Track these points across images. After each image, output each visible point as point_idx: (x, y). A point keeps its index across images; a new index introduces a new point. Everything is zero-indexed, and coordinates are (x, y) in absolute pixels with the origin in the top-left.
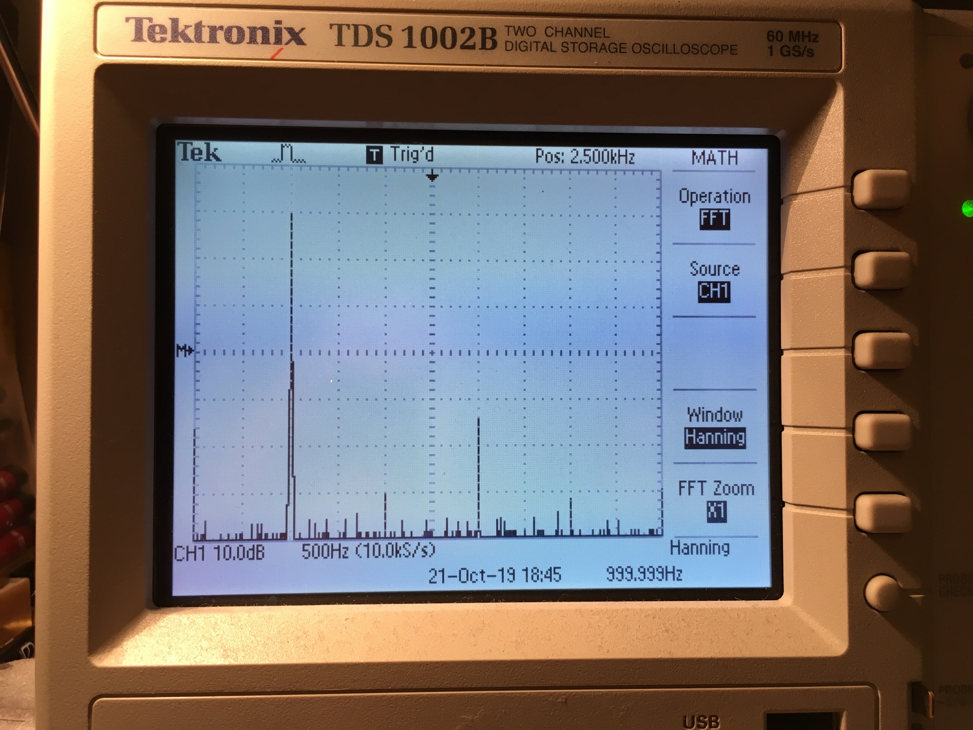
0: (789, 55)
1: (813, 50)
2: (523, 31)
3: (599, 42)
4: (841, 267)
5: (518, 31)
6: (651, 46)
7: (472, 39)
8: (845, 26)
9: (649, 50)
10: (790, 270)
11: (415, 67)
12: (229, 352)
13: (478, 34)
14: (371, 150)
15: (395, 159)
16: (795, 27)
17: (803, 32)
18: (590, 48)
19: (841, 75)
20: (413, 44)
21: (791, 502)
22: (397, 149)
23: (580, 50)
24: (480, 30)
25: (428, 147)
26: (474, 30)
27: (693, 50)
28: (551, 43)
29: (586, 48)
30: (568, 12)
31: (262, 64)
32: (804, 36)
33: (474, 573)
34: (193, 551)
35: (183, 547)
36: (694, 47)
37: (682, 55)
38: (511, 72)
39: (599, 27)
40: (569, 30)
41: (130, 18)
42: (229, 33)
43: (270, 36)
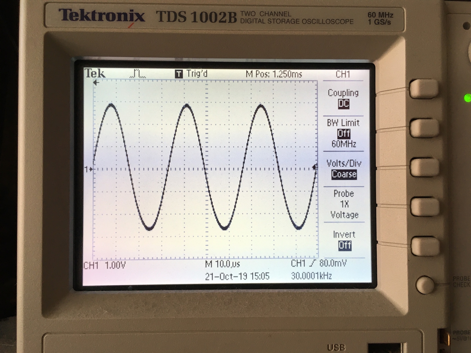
0: (379, 24)
1: (390, 21)
2: (250, 12)
3: (286, 18)
4: (405, 127)
5: (247, 14)
6: (311, 20)
7: (225, 18)
8: (406, 8)
9: (310, 22)
10: (380, 129)
11: (197, 31)
12: (110, 169)
13: (228, 15)
14: (177, 72)
15: (189, 76)
16: (382, 10)
17: (385, 13)
18: (282, 21)
19: (404, 33)
20: (196, 21)
21: (381, 241)
22: (190, 71)
23: (277, 23)
24: (229, 13)
25: (204, 70)
26: (226, 13)
27: (332, 22)
31: (124, 30)
32: (386, 15)
33: (227, 275)
34: (93, 264)
35: (88, 262)
36: (332, 20)
37: (327, 24)
38: (243, 33)
39: (286, 11)
40: (271, 13)
41: (61, 9)
42: (108, 16)
43: (128, 17)
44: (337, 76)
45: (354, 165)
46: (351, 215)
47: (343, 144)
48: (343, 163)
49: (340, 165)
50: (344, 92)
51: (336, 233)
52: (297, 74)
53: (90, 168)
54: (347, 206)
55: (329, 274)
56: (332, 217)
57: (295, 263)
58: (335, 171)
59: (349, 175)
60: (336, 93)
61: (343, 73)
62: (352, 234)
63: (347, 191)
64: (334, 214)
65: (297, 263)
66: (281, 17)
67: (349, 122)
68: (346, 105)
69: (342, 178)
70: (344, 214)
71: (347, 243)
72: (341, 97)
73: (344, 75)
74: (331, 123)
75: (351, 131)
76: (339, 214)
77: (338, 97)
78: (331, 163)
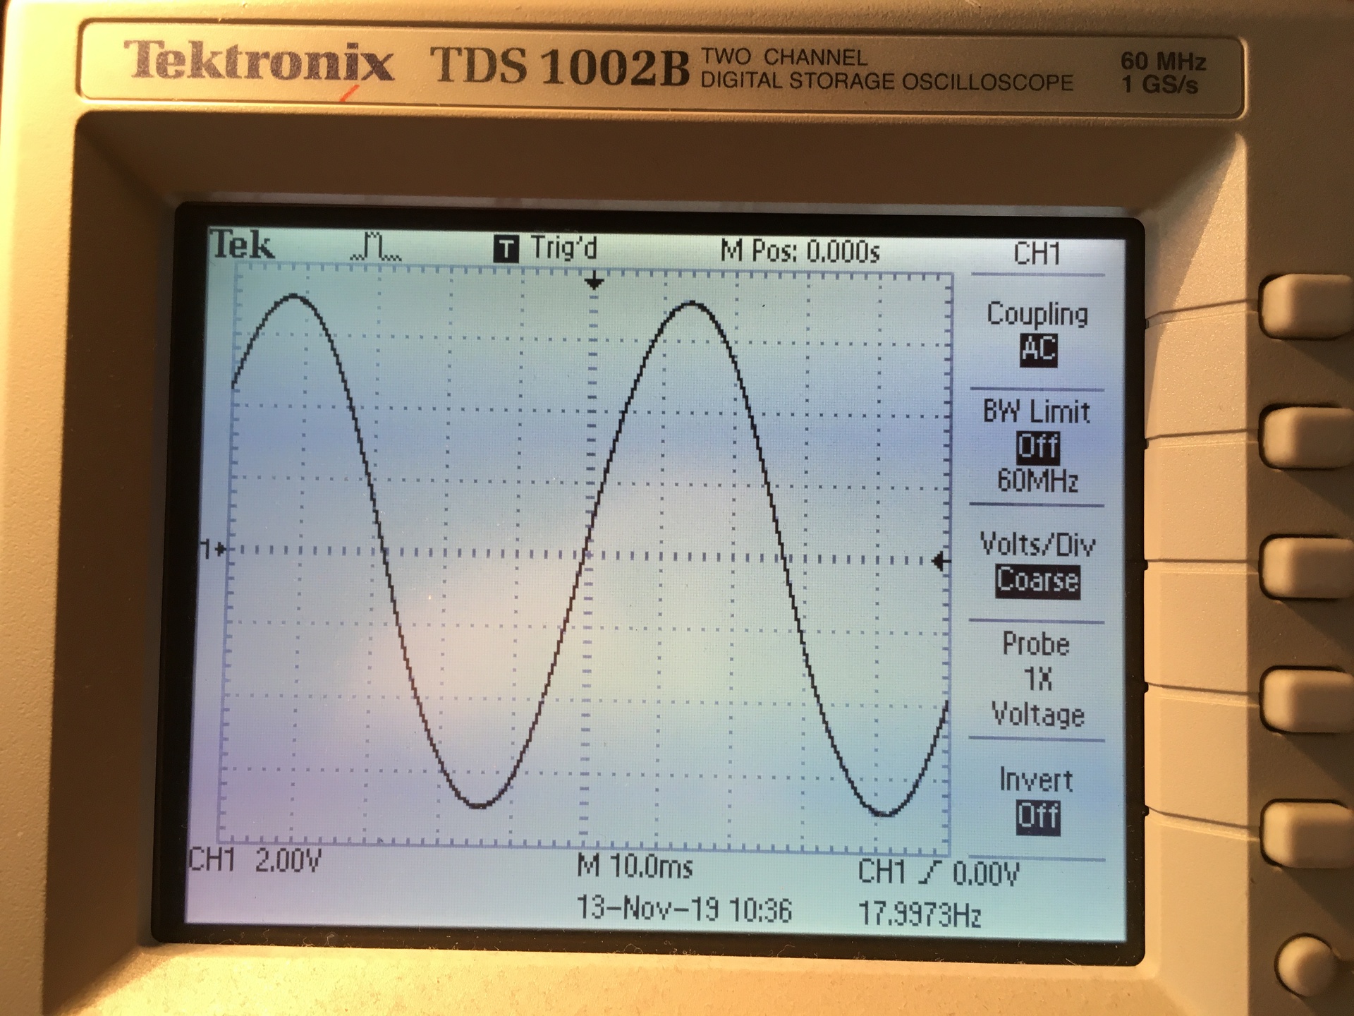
0: (1157, 90)
1: (1196, 83)
2: (731, 56)
3: (851, 71)
4: (1241, 431)
5: (722, 56)
6: (934, 76)
7: (650, 69)
8: (1248, 42)
9: (930, 83)
10: (1158, 433)
11: (560, 113)
12: (279, 550)
13: (660, 61)
14: (501, 242)
15: (538, 256)
16: (1168, 46)
17: (1180, 54)
18: (836, 80)
19: (1243, 120)
20: (559, 78)
21: (1159, 810)
22: (541, 239)
23: (819, 85)
24: (663, 56)
25: (588, 237)
26: (654, 55)
27: (1001, 84)
28: (774, 73)
29: (829, 82)
30: (801, 26)
31: (326, 108)
32: (1181, 61)
33: (648, 902)
34: (217, 854)
35: (202, 849)
36: (1003, 78)
37: (984, 91)
38: (711, 120)
39: (851, 48)
40: (803, 54)
41: (131, 42)
42: (277, 62)
43: (339, 68)
44: (1019, 260)
45: (1070, 551)
46: (1059, 713)
47: (1035, 481)
48: (1035, 542)
49: (1023, 550)
50: (1039, 311)
51: (1010, 774)
53: (217, 547)
54: (1045, 684)
56: (997, 720)
57: (869, 871)
58: (1008, 568)
59: (1053, 584)
60: (1014, 315)
61: (1037, 249)
62: (1062, 780)
63: (1046, 636)
64: (1003, 712)
65: (879, 869)
66: (832, 68)
67: (1056, 409)
68: (1046, 354)
69: (1030, 594)
70: (1038, 712)
71: (1044, 808)
72: (1030, 329)
73: (1040, 257)
75: (1061, 439)
76: (1020, 712)
77: (1021, 328)
78: (996, 544)
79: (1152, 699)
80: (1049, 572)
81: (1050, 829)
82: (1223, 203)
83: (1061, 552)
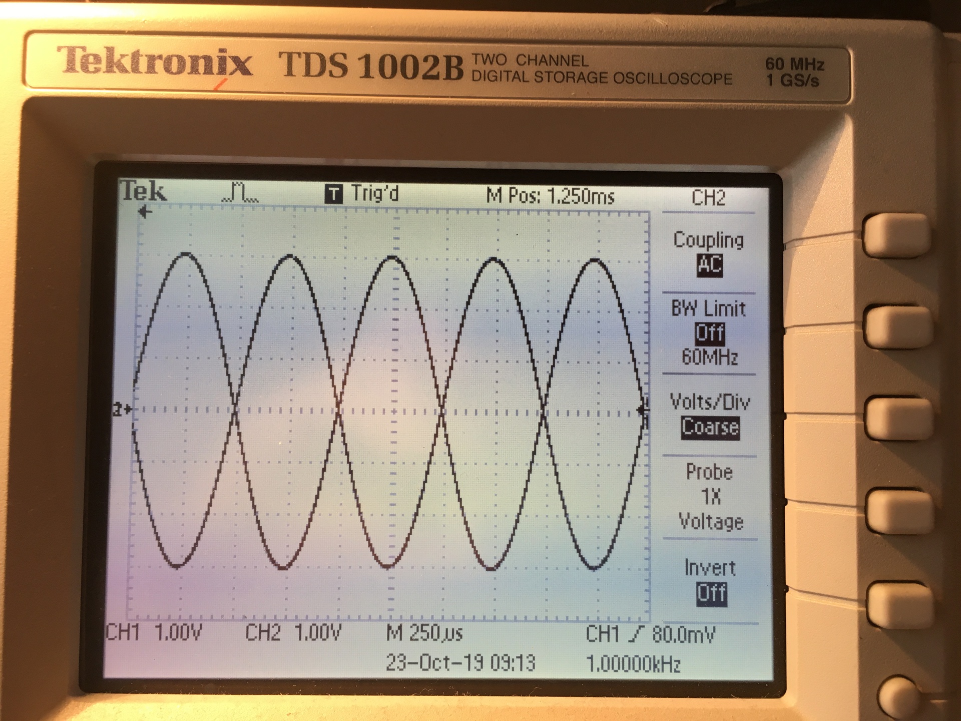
0: (791, 84)
1: (818, 79)
2: (493, 59)
3: (577, 71)
4: (851, 323)
5: (486, 59)
6: (636, 73)
7: (435, 68)
8: (853, 50)
9: (633, 79)
10: (793, 325)
11: (372, 99)
12: (170, 409)
13: (443, 62)
14: (330, 189)
15: (356, 199)
16: (798, 54)
17: (806, 59)
18: (567, 77)
19: (850, 106)
20: (370, 74)
21: (796, 589)
22: (358, 187)
23: (555, 80)
24: (445, 59)
25: (392, 186)
26: (438, 58)
27: (682, 79)
28: (523, 72)
29: (562, 78)
30: (542, 38)
31: (204, 95)
32: (807, 64)
33: (437, 659)
34: (126, 628)
35: (116, 624)
36: (684, 76)
37: (670, 84)
38: (479, 104)
39: (577, 54)
40: (543, 58)
41: (62, 47)
42: (168, 62)
43: (213, 66)
44: (696, 202)
45: (733, 407)
46: (726, 521)
47: (708, 357)
48: (708, 401)
49: (700, 406)
50: (710, 238)
51: (692, 564)
52: (602, 197)
53: (125, 407)
54: (716, 500)
55: (675, 661)
56: (683, 526)
57: (594, 634)
58: (690, 419)
59: (721, 430)
60: (692, 241)
61: (708, 194)
62: (728, 568)
63: (717, 466)
64: (687, 520)
65: (601, 633)
66: (564, 68)
67: (722, 307)
68: (715, 268)
69: (705, 437)
70: (711, 520)
71: (716, 587)
72: (703, 251)
73: (710, 200)
74: (680, 309)
75: (726, 328)
76: (699, 520)
77: (697, 250)
78: (681, 402)
79: (791, 511)
80: (718, 421)
81: (720, 602)
82: (837, 164)
83: (727, 407)
